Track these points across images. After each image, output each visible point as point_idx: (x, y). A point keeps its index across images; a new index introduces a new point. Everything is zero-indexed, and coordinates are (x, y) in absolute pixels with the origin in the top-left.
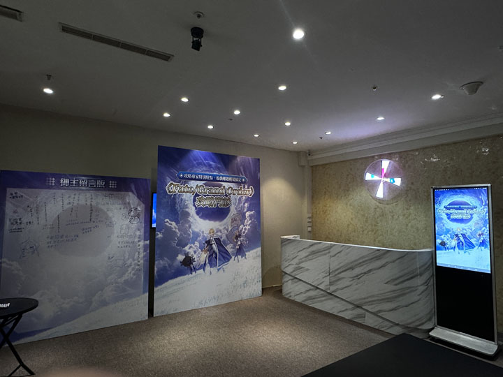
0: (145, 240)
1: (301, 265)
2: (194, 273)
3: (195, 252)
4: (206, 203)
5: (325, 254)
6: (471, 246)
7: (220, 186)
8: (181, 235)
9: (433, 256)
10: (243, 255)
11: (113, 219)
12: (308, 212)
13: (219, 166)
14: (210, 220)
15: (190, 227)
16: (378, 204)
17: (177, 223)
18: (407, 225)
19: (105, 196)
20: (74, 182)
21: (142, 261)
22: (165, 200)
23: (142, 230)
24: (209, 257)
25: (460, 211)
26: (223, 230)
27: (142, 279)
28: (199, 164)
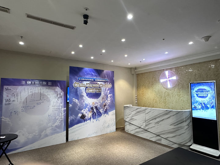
0: (64, 108)
1: (133, 118)
2: (86, 122)
3: (86, 113)
4: (91, 91)
5: (143, 113)
6: (207, 108)
7: (97, 83)
8: (80, 105)
9: (191, 113)
10: (107, 114)
11: (50, 99)
12: (135, 95)
13: (96, 74)
14: (92, 98)
15: (84, 101)
16: (166, 90)
17: (78, 100)
19: (47, 88)
20: (33, 83)
21: (63, 117)
22: (73, 90)
23: (63, 103)
24: (93, 114)
25: (202, 93)
26: (98, 103)
27: (63, 125)
28: (88, 74)
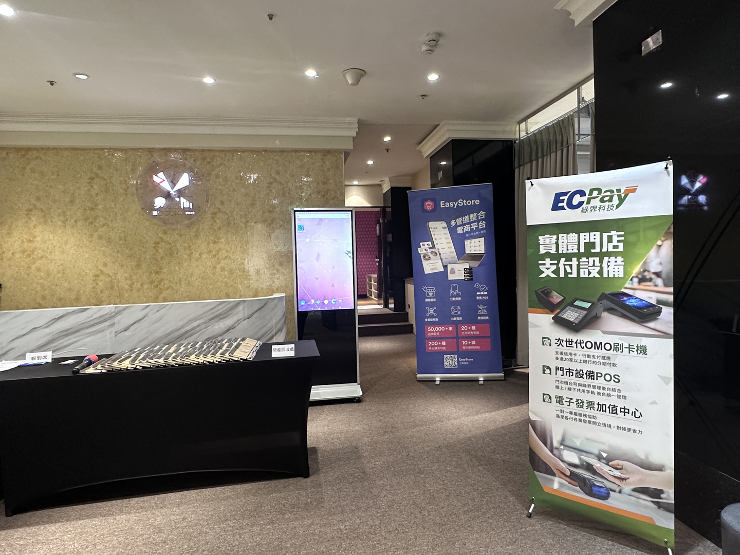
5: (102, 330)
18: (215, 268)
